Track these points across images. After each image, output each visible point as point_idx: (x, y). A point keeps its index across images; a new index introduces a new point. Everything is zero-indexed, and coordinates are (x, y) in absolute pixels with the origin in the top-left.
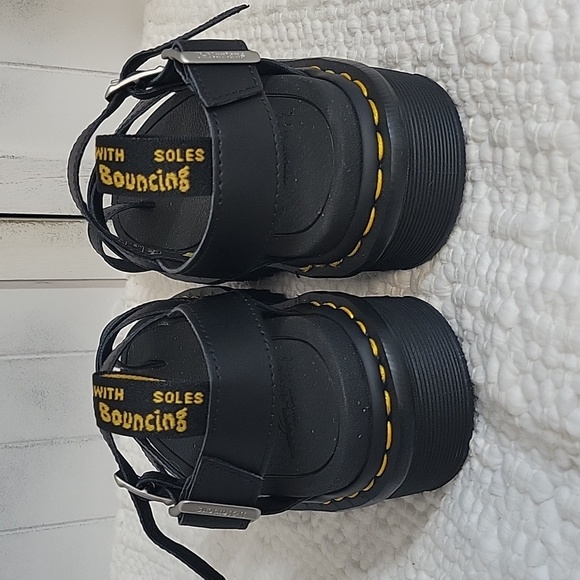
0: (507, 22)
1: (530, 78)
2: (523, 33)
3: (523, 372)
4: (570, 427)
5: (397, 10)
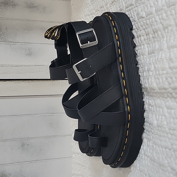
0: (146, 8)
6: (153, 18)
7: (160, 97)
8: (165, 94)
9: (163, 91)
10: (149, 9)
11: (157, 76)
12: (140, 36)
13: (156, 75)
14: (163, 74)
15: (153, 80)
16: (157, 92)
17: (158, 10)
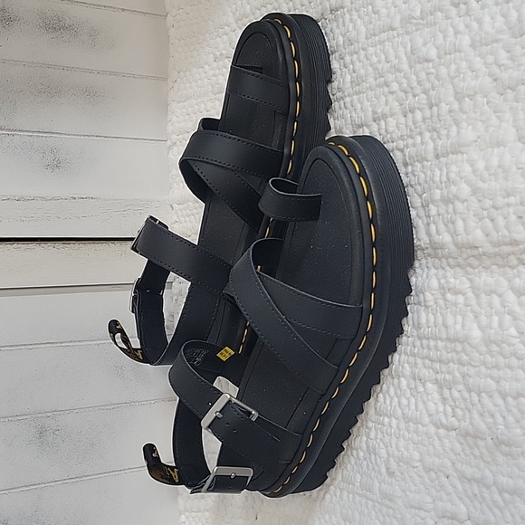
0: (441, 36)
1: (458, 61)
2: (451, 38)
3: (481, 219)
4: (518, 237)
5: (364, 49)
6: (461, 60)
7: (494, 267)
8: (512, 257)
9: (506, 249)
10: (449, 39)
11: (485, 213)
12: (412, 111)
13: (484, 209)
14: (509, 205)
15: (472, 222)
16: (484, 254)
17: (483, 42)
